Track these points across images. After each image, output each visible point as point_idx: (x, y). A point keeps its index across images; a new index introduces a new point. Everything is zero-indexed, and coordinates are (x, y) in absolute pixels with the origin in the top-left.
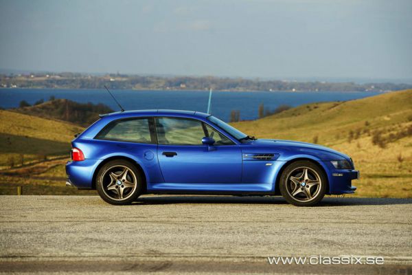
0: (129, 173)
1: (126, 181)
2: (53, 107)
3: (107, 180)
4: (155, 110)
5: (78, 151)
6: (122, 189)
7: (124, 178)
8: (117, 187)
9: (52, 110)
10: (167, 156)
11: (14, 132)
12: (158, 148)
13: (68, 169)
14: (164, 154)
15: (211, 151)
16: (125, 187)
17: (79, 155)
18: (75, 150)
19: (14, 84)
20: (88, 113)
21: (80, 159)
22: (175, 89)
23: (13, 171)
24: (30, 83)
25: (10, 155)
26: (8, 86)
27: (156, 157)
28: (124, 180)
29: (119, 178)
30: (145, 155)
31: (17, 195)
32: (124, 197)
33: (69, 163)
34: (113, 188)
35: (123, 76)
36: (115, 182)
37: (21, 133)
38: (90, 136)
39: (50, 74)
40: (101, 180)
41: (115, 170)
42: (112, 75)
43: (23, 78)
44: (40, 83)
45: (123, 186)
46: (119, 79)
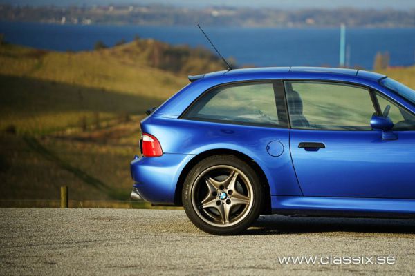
0: (239, 179)
1: (234, 192)
2: (138, 50)
3: (201, 191)
4: (286, 68)
5: (152, 140)
6: (228, 207)
7: (231, 187)
8: (219, 203)
9: (138, 54)
10: (307, 149)
11: (87, 83)
12: (290, 135)
13: (134, 170)
14: (301, 145)
15: (388, 140)
16: (233, 203)
17: (153, 146)
18: (146, 138)
19: (87, 18)
20: (184, 58)
21: (154, 153)
22: (299, 26)
23: (86, 135)
24: (108, 18)
25: (82, 114)
26: (80, 21)
27: (287, 150)
28: (230, 192)
29: (222, 187)
30: (268, 148)
31: (59, 206)
32: (230, 221)
33: (137, 160)
34: (213, 204)
35: (231, 9)
36: (215, 194)
37: (96, 84)
38: (172, 114)
39: (135, 6)
40: (190, 190)
41: (215, 174)
42: (216, 8)
43: (100, 12)
44: (121, 18)
45: (228, 202)
46: (224, 12)
